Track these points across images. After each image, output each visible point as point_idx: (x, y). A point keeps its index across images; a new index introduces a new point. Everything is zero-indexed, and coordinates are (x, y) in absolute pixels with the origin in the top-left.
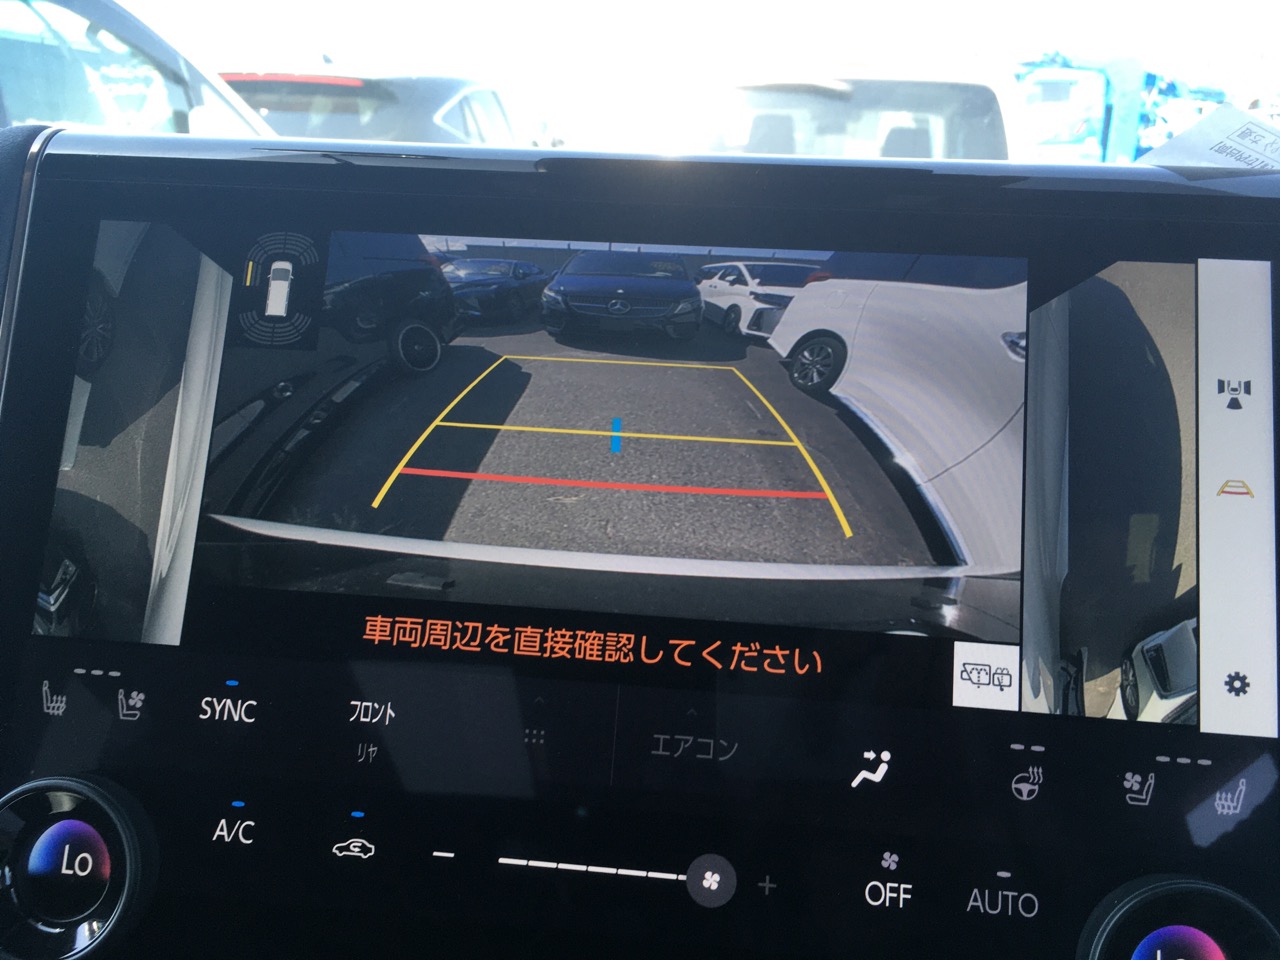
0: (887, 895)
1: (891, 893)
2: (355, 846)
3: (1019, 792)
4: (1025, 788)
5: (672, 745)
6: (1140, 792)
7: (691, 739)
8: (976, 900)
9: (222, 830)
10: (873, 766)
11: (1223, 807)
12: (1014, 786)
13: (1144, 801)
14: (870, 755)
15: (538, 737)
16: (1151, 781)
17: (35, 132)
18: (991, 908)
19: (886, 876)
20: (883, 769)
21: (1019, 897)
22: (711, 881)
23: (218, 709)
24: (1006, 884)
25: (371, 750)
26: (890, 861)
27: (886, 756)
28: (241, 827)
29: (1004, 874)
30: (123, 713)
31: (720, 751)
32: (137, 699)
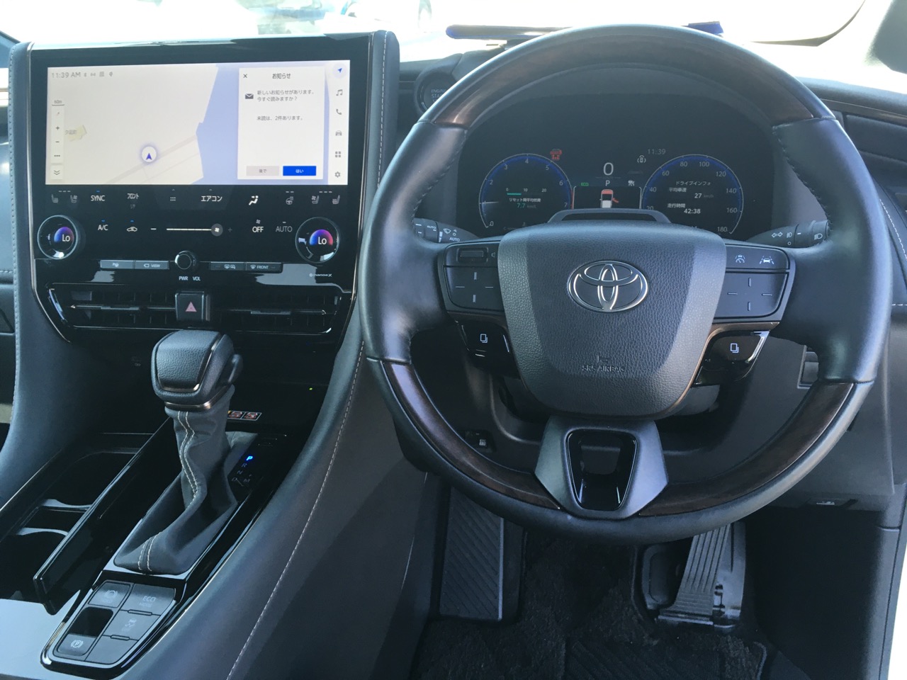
0: (257, 230)
1: (259, 229)
2: (132, 229)
4: (289, 202)
5: (206, 199)
6: (315, 200)
7: (211, 197)
8: (278, 229)
9: (100, 228)
10: (254, 200)
11: (334, 202)
12: (286, 201)
13: (316, 202)
14: (253, 197)
16: (318, 197)
17: (28, 44)
18: (281, 231)
19: (257, 225)
20: (256, 200)
21: (288, 227)
22: (217, 230)
23: (96, 198)
24: (285, 225)
25: (134, 206)
26: (258, 222)
27: (257, 197)
28: (104, 226)
29: (284, 222)
30: (72, 201)
31: (218, 199)
32: (75, 197)
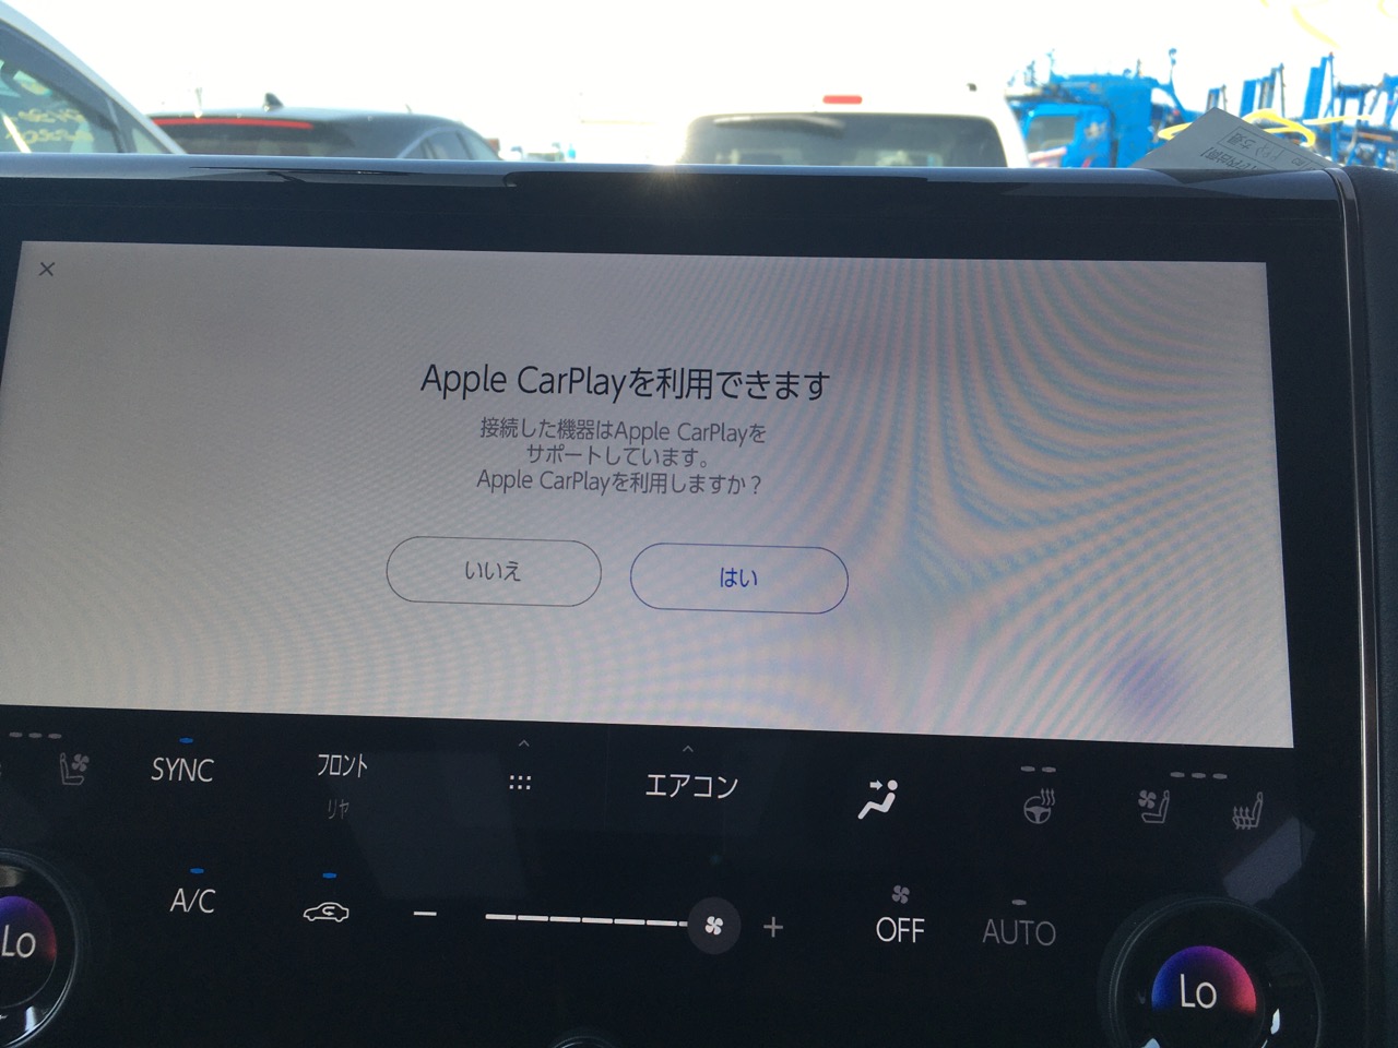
0: (898, 931)
1: (902, 928)
2: (328, 910)
3: (1032, 815)
4: (1037, 811)
6: (1155, 810)
7: (688, 777)
8: (992, 931)
9: (179, 901)
10: (879, 797)
11: (1241, 822)
12: (1026, 809)
13: (1161, 819)
14: (877, 785)
15: (524, 783)
16: (1167, 798)
18: (1007, 939)
19: (897, 910)
20: (890, 798)
21: (1035, 925)
22: (714, 926)
23: (172, 770)
24: (1021, 913)
25: (342, 805)
26: (901, 894)
27: (893, 785)
28: (200, 895)
29: (1019, 902)
30: (65, 778)
31: (719, 789)
32: (81, 762)
